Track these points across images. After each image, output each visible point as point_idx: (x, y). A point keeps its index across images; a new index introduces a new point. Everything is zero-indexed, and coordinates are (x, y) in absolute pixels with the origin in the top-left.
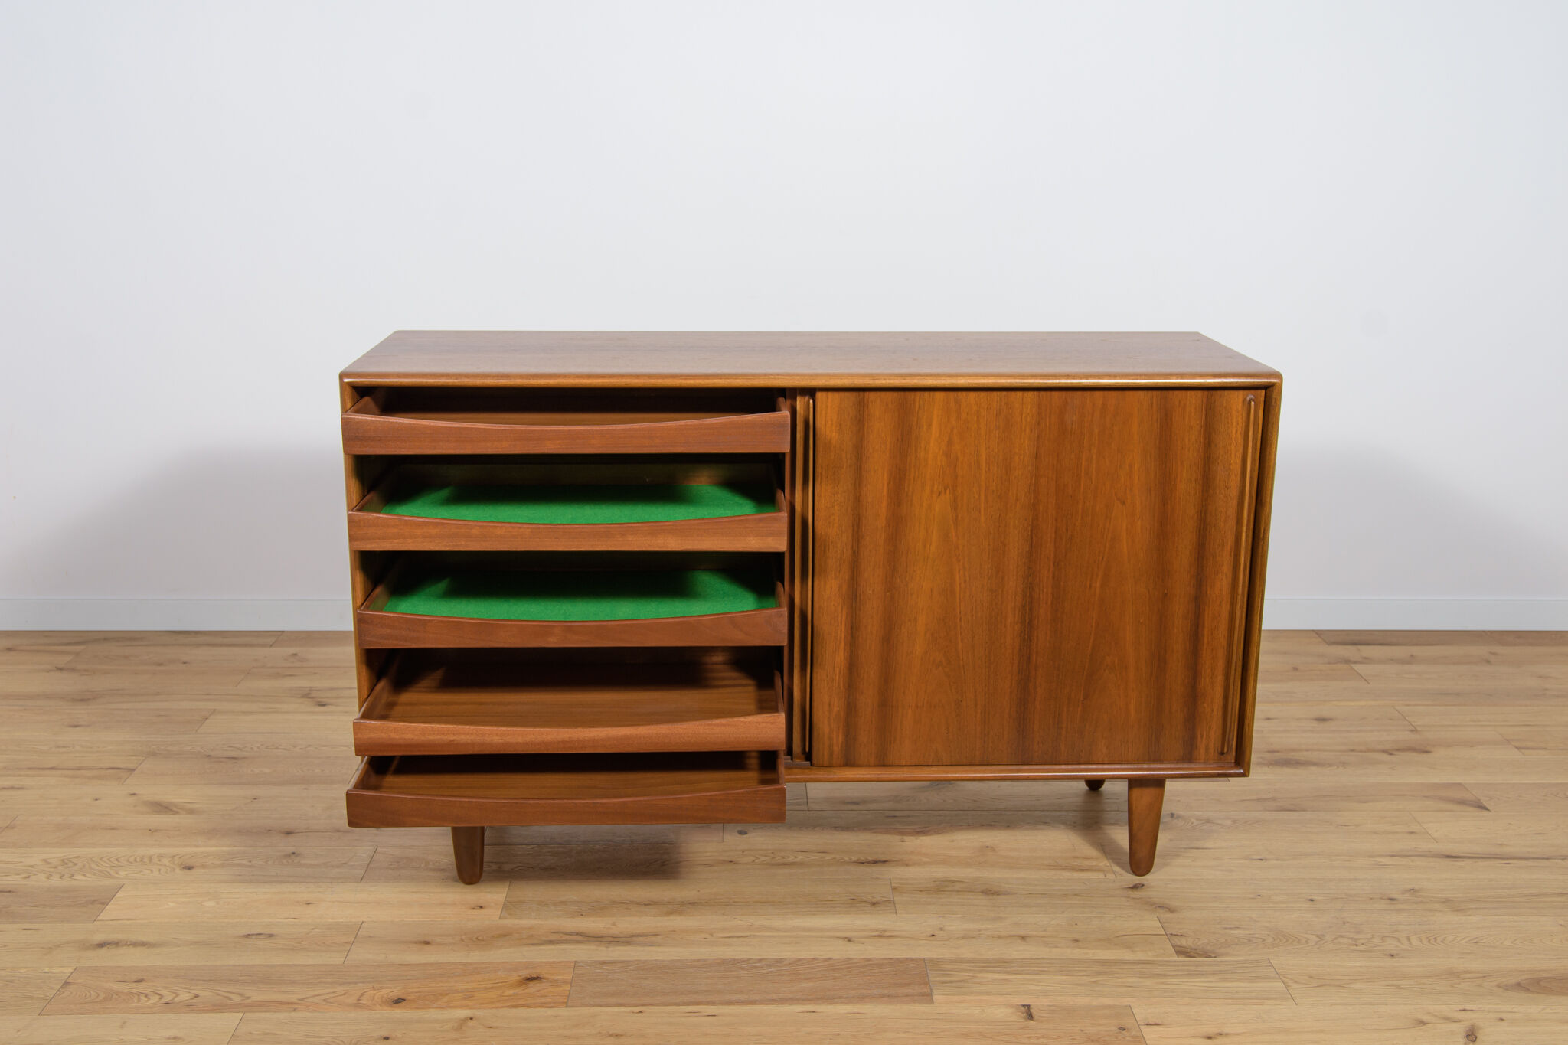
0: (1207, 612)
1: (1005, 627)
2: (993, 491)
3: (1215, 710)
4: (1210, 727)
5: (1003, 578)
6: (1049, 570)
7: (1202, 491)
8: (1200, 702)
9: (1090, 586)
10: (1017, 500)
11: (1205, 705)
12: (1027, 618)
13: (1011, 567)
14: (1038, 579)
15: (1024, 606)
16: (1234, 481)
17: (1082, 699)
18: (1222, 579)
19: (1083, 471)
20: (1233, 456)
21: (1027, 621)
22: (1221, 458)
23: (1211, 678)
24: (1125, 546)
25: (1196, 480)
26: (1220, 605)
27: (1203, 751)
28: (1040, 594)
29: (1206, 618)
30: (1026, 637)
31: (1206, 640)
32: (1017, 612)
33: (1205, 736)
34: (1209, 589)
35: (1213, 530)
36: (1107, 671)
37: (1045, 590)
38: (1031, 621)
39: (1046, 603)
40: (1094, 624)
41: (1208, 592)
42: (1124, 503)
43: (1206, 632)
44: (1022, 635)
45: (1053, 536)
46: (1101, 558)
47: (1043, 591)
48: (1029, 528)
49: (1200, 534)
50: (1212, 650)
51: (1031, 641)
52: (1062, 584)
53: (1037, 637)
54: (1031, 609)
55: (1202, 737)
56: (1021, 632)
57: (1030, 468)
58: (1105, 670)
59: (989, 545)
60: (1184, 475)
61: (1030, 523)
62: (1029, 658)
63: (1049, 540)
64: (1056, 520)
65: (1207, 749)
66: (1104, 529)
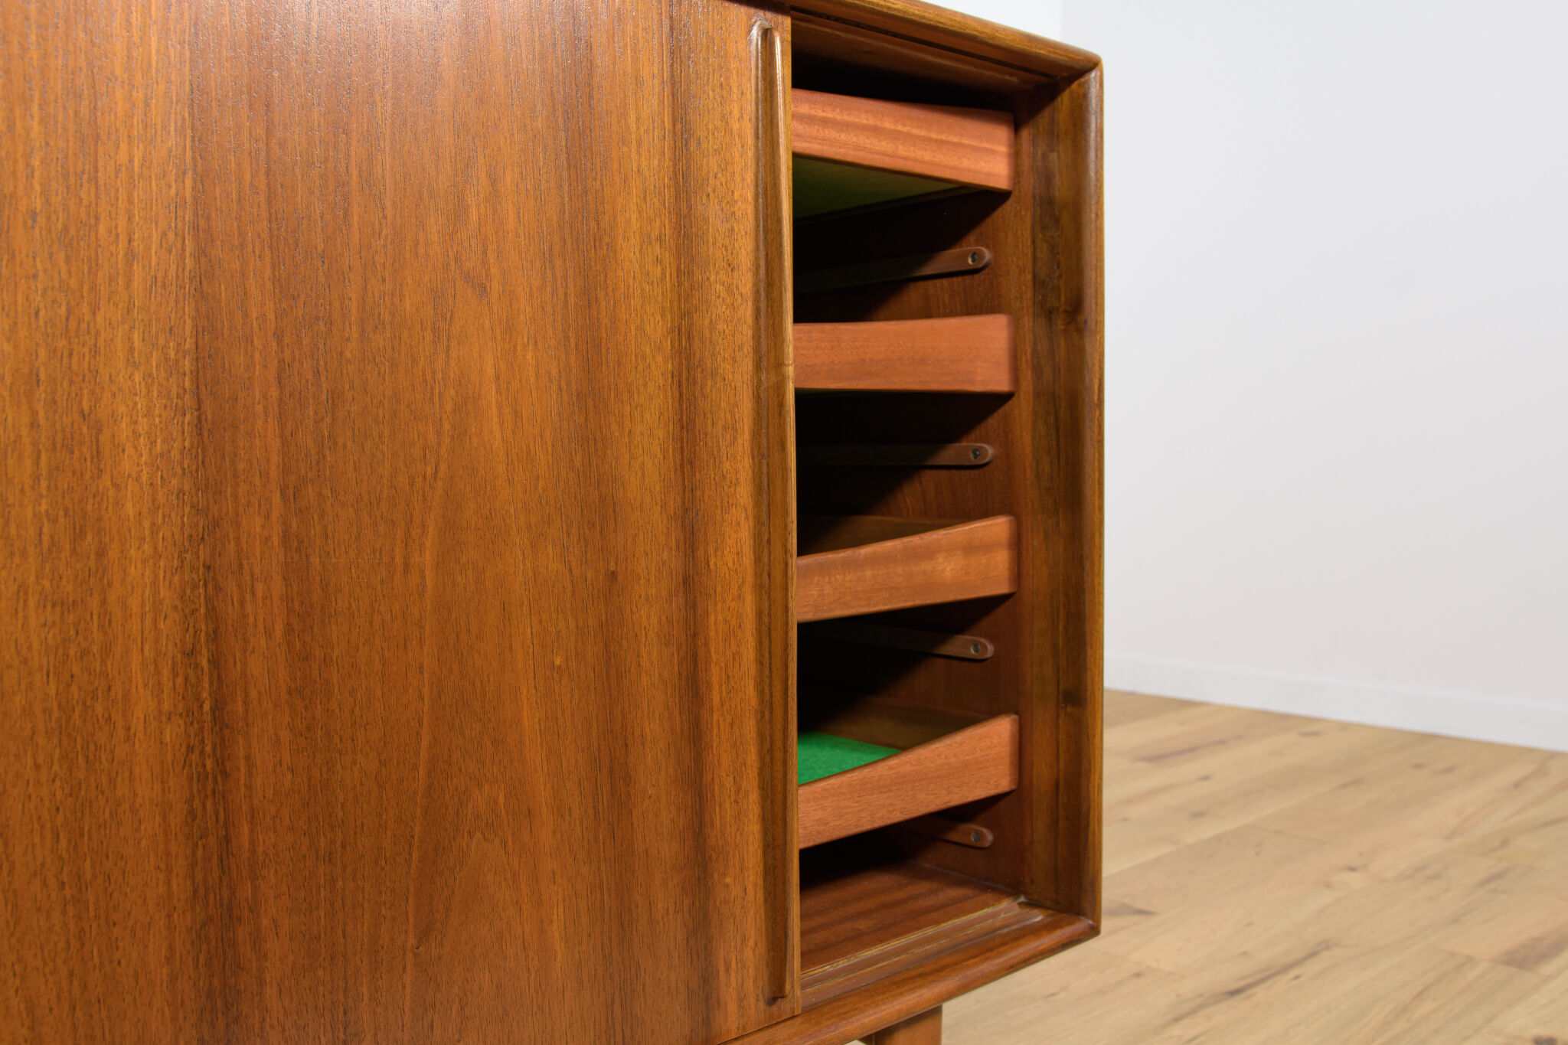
0: (712, 618)
1: (128, 739)
2: (33, 215)
3: (750, 888)
4: (744, 940)
5: (101, 553)
6: (267, 517)
7: (678, 270)
8: (716, 876)
9: (406, 565)
10: (130, 256)
11: (728, 880)
12: (205, 695)
13: (130, 509)
14: (231, 547)
15: (190, 654)
16: (745, 250)
17: (412, 941)
18: (738, 524)
19: (355, 172)
20: (738, 178)
21: (207, 707)
22: (712, 181)
23: (736, 802)
24: (496, 428)
25: (660, 239)
26: (739, 597)
27: (732, 1006)
28: (242, 603)
29: (712, 634)
30: (209, 763)
31: (716, 699)
32: (166, 672)
33: (733, 965)
34: (711, 551)
35: (709, 383)
36: (478, 835)
37: (260, 587)
38: (218, 707)
39: (269, 634)
40: (426, 691)
41: (712, 563)
42: (483, 290)
43: (715, 675)
44: (194, 757)
45: (274, 393)
46: (429, 471)
47: (253, 593)
48: (187, 364)
49: (681, 395)
50: (732, 725)
51: (225, 775)
52: (315, 561)
53: (248, 757)
54: (215, 663)
55: (728, 969)
56: (190, 749)
57: (172, 141)
58: (471, 835)
59: (34, 425)
60: (634, 221)
61: (189, 344)
62: (227, 840)
63: (259, 408)
64: (279, 336)
65: (741, 1000)
66: (434, 373)
